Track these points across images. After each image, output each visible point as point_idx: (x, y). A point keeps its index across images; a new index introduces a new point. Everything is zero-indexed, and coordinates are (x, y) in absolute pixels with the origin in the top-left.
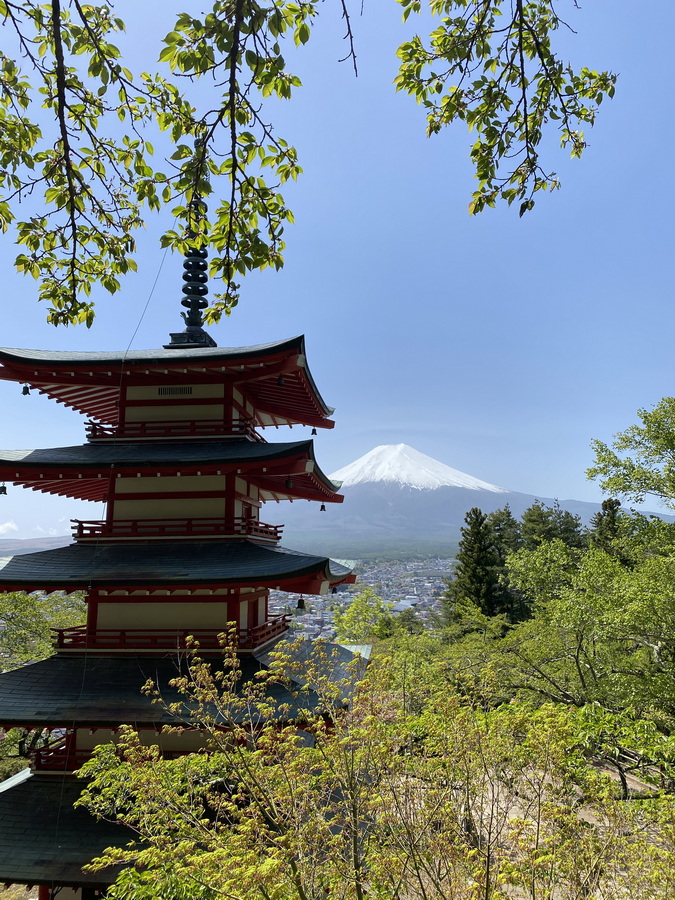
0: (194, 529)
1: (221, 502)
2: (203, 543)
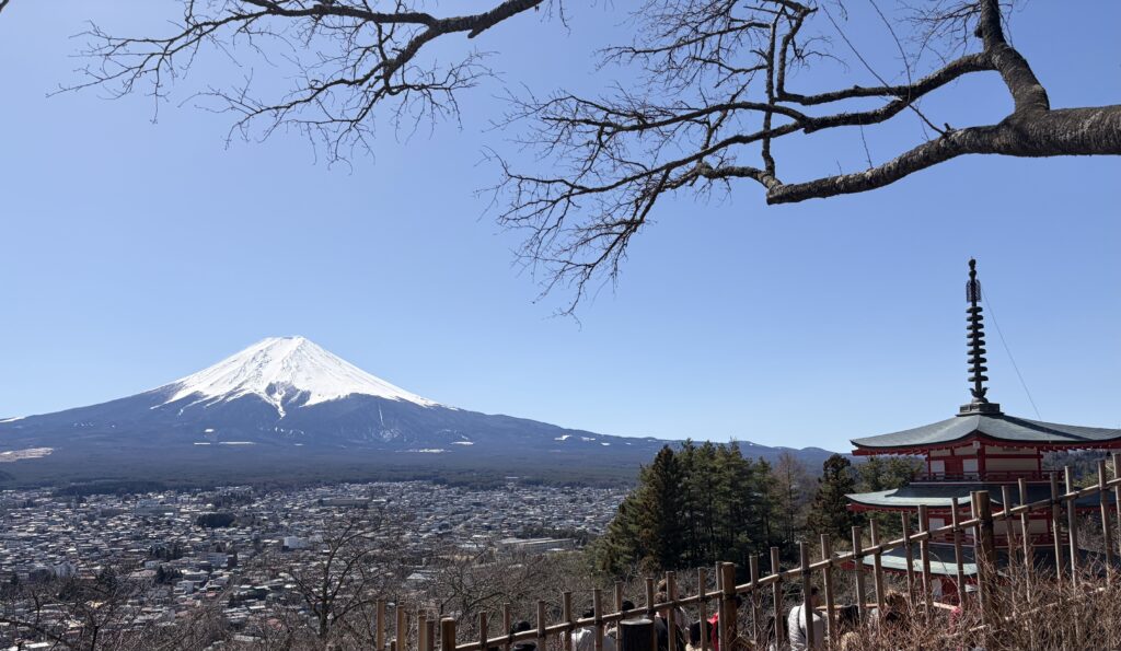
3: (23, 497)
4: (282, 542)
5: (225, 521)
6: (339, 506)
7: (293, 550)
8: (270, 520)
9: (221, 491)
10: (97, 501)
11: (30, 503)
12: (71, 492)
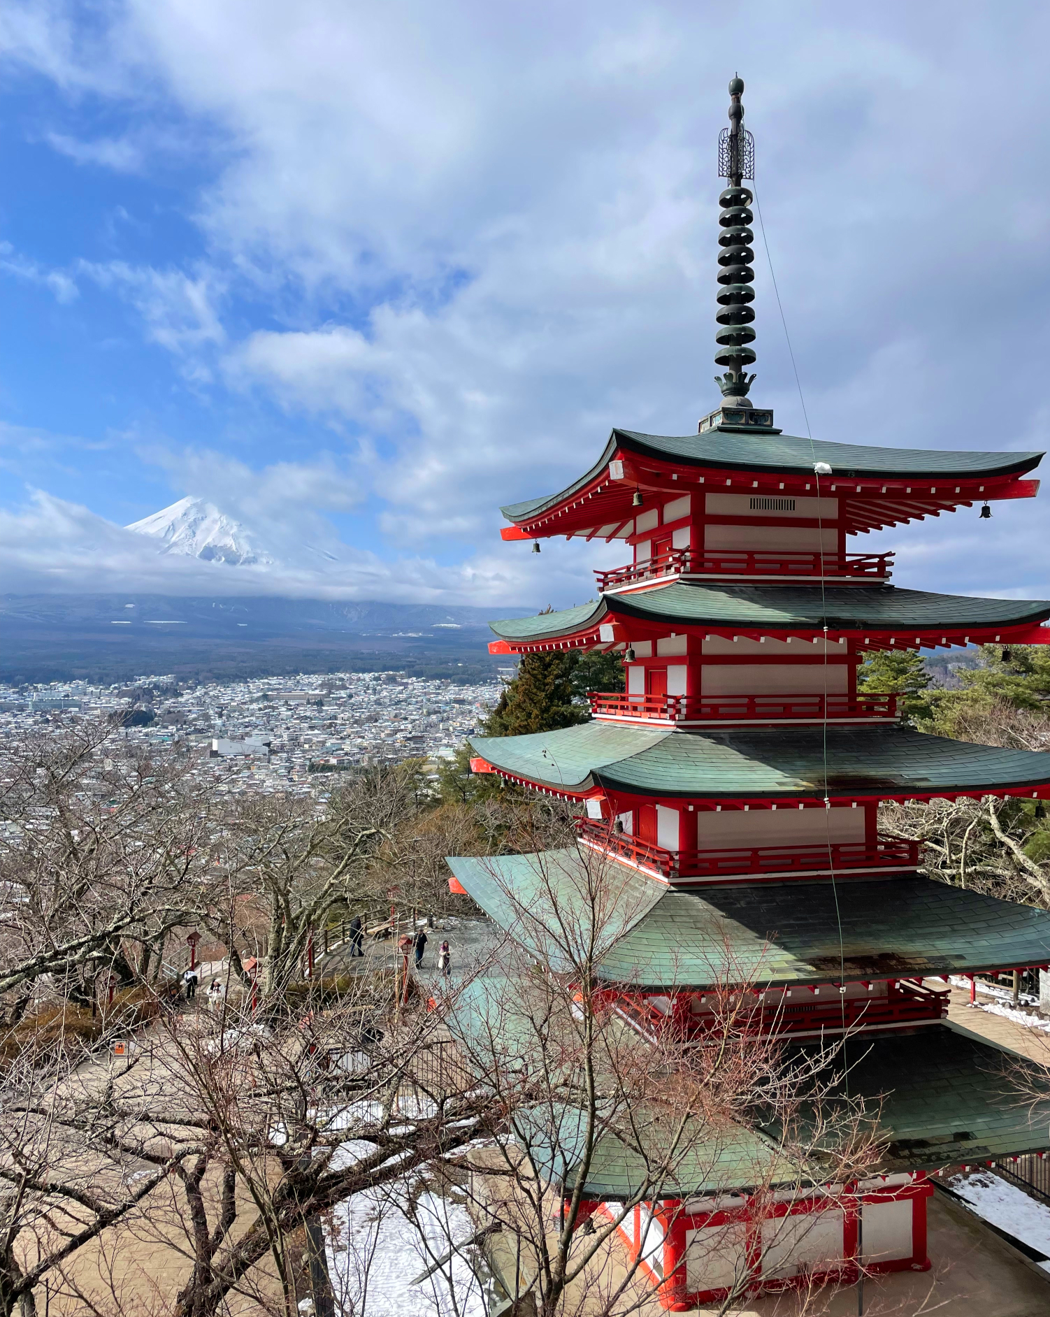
0: (829, 709)
1: (843, 669)
2: (847, 728)
4: (210, 744)
5: (144, 719)
8: (199, 718)
9: (142, 681)
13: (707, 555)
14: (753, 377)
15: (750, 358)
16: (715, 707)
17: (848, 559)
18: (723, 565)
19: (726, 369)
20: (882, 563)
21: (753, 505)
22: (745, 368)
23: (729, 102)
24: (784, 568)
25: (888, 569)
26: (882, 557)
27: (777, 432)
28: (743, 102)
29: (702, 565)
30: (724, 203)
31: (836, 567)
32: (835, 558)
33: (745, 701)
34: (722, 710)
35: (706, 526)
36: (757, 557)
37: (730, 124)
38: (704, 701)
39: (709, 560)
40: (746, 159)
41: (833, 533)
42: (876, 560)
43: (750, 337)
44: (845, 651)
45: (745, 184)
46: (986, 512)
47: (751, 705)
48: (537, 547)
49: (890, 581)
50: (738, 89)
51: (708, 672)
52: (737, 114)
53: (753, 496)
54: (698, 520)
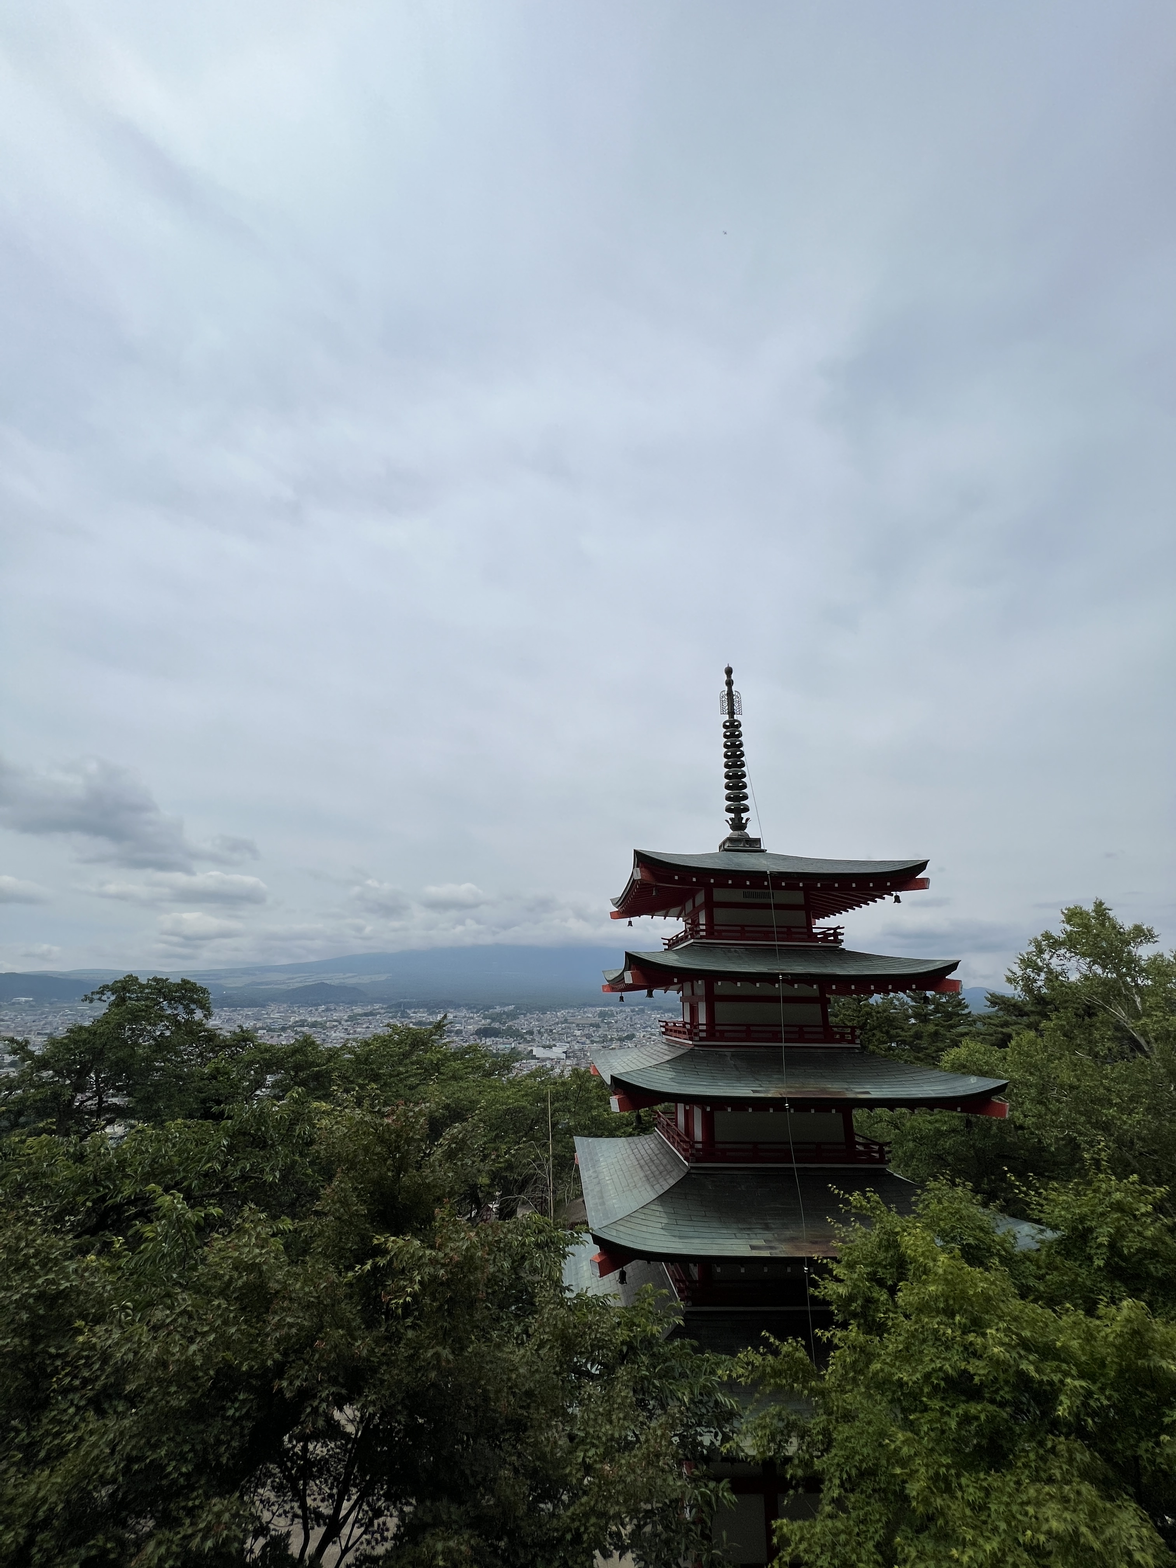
0: (807, 1036)
1: (817, 1007)
2: (819, 1051)
3: (369, 1008)
4: (532, 1050)
5: (495, 1033)
6: (578, 1025)
7: (538, 1059)
8: (527, 1033)
9: (498, 1009)
10: (414, 1013)
11: (371, 1014)
12: (399, 1005)
13: (716, 928)
14: (747, 820)
15: (746, 809)
16: (722, 1032)
17: (814, 931)
18: (723, 934)
19: (733, 815)
20: (835, 934)
21: (745, 896)
22: (743, 815)
23: (725, 678)
24: (767, 936)
25: (840, 937)
26: (835, 929)
27: (763, 851)
28: (733, 677)
29: (713, 934)
30: (725, 726)
31: (805, 936)
32: (805, 930)
33: (744, 1028)
34: (726, 1034)
35: (715, 909)
36: (747, 929)
37: (726, 688)
38: (717, 1028)
39: (717, 931)
40: (736, 705)
41: (802, 914)
42: (832, 932)
43: (745, 797)
44: (817, 994)
45: (735, 717)
46: (897, 899)
47: (748, 1032)
48: (630, 923)
49: (843, 946)
50: (729, 672)
51: (719, 1006)
52: (729, 683)
53: (746, 890)
54: (710, 906)
